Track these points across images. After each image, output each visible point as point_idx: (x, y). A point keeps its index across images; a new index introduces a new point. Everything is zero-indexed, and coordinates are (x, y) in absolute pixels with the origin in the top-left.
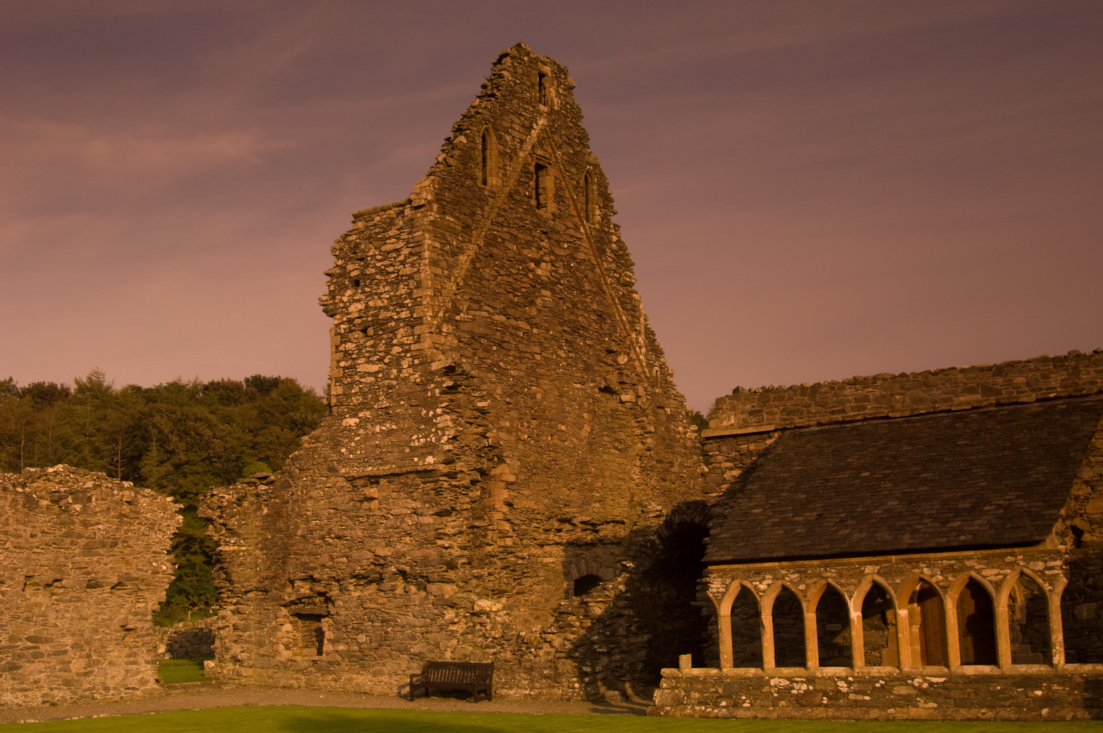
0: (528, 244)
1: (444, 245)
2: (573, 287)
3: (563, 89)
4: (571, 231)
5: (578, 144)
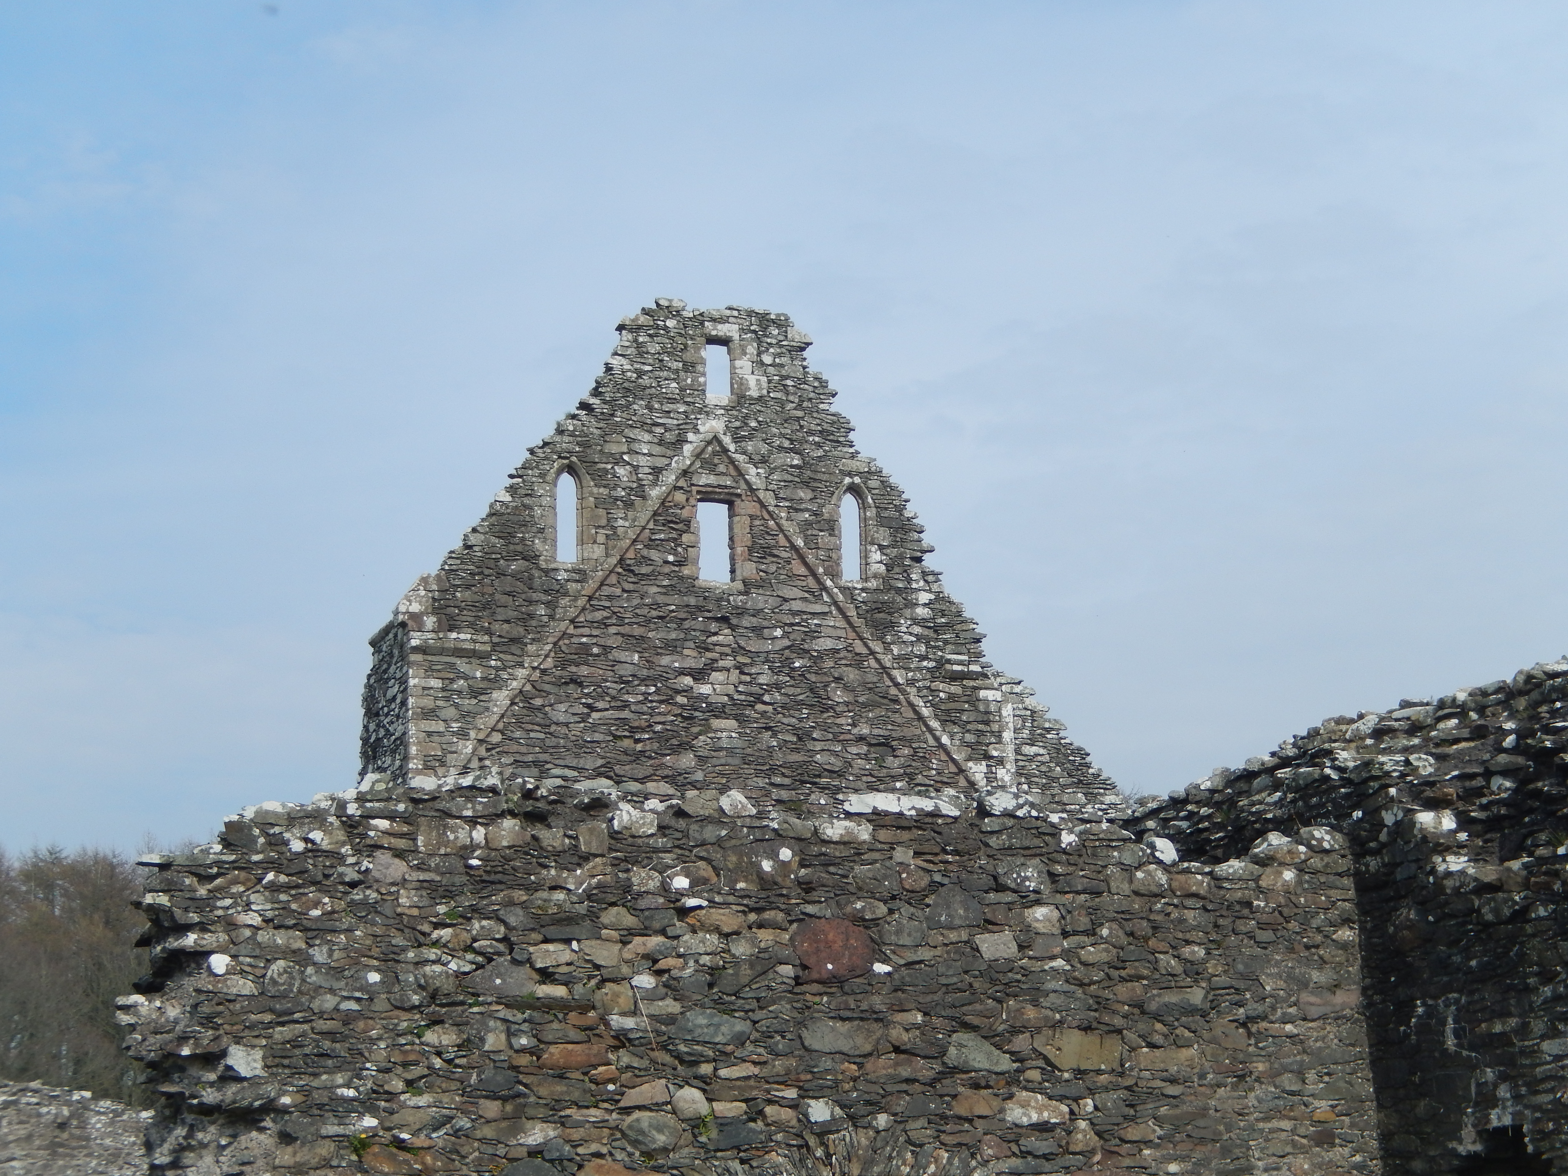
0: (672, 647)
1: (452, 681)
2: (802, 703)
3: (775, 356)
4: (796, 606)
5: (818, 445)
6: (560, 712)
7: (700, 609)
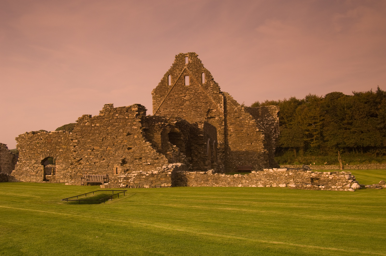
0: (181, 94)
2: (196, 99)
3: (193, 58)
4: (196, 87)
5: (199, 68)
6: (168, 103)
7: (184, 89)
